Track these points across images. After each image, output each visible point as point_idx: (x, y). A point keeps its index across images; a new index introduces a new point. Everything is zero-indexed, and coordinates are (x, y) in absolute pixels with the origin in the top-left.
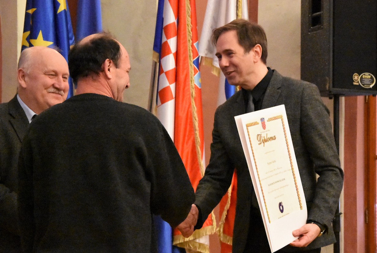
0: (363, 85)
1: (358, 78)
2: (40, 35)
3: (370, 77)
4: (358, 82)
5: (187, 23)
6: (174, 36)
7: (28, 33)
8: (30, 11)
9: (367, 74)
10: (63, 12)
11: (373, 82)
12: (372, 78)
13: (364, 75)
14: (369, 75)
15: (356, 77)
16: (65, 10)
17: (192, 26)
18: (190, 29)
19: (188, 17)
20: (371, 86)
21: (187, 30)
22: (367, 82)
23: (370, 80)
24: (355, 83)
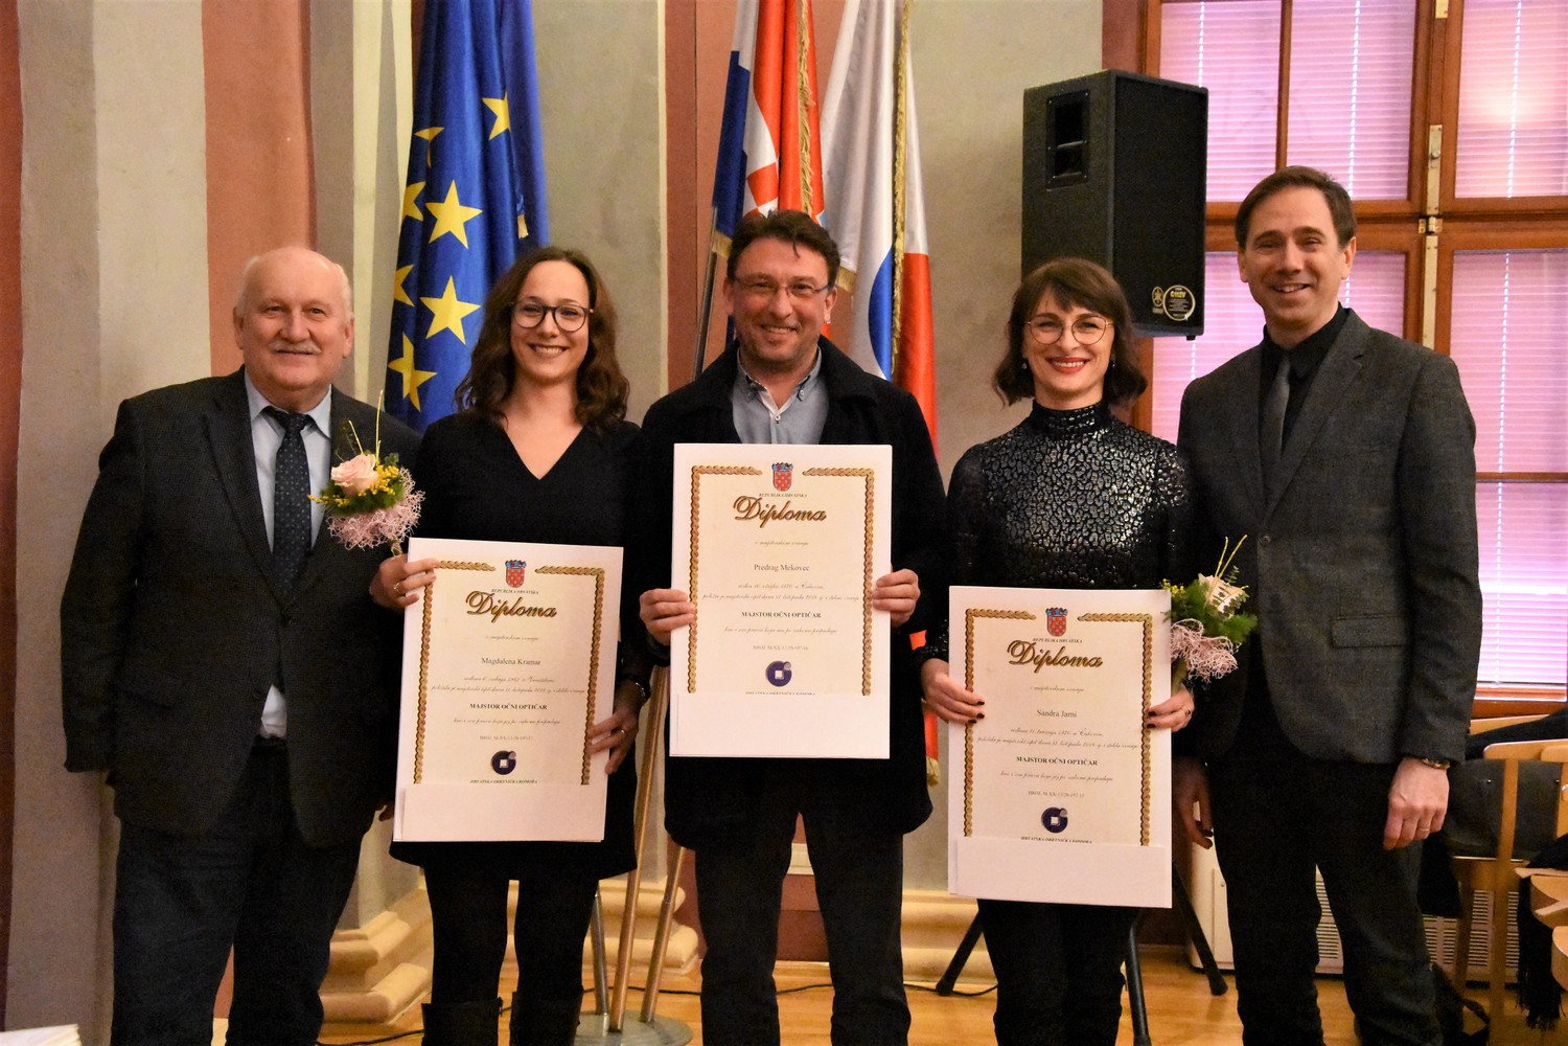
0: (1171, 313)
1: (1162, 297)
2: (453, 194)
3: (1184, 294)
4: (1162, 307)
5: (801, 167)
6: (771, 199)
7: (420, 186)
8: (426, 134)
9: (1179, 287)
10: (503, 135)
11: (1189, 308)
12: (1188, 297)
13: (1173, 290)
14: (1184, 290)
15: (1158, 296)
16: (507, 131)
17: (813, 173)
18: (808, 182)
19: (804, 151)
20: (1187, 316)
21: (802, 182)
22: (1178, 306)
23: (1185, 301)
24: (1156, 311)
